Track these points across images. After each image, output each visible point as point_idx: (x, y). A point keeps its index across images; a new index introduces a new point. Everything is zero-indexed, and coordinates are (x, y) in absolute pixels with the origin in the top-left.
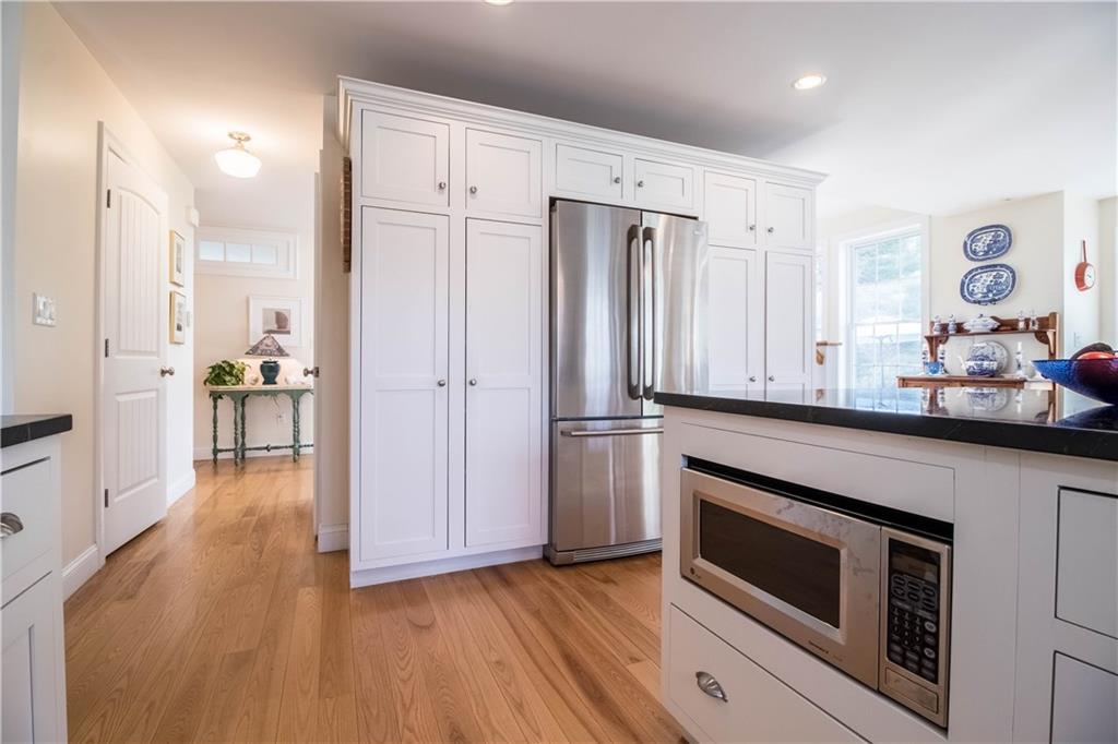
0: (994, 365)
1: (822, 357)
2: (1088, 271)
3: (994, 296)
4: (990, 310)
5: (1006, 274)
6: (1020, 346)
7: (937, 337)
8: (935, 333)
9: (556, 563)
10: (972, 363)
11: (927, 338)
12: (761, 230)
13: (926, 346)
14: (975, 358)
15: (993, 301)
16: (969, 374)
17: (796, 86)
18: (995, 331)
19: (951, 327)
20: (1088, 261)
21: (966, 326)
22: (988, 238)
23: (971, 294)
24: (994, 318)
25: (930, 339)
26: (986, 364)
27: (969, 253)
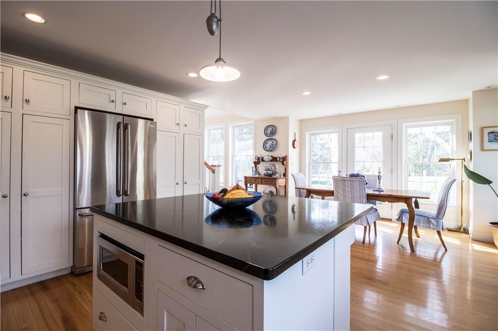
0: (271, 172)
1: (214, 171)
2: (296, 143)
3: (272, 149)
4: (271, 154)
5: (275, 142)
6: (277, 166)
7: (257, 162)
8: (256, 161)
9: (76, 274)
10: (265, 172)
11: (254, 162)
12: (182, 125)
13: (253, 165)
14: (266, 170)
15: (271, 151)
16: (265, 175)
17: (189, 75)
18: (271, 161)
19: (260, 159)
20: (296, 139)
21: (264, 159)
22: (270, 129)
23: (266, 148)
24: (271, 156)
25: (255, 163)
26: (269, 172)
27: (266, 134)
